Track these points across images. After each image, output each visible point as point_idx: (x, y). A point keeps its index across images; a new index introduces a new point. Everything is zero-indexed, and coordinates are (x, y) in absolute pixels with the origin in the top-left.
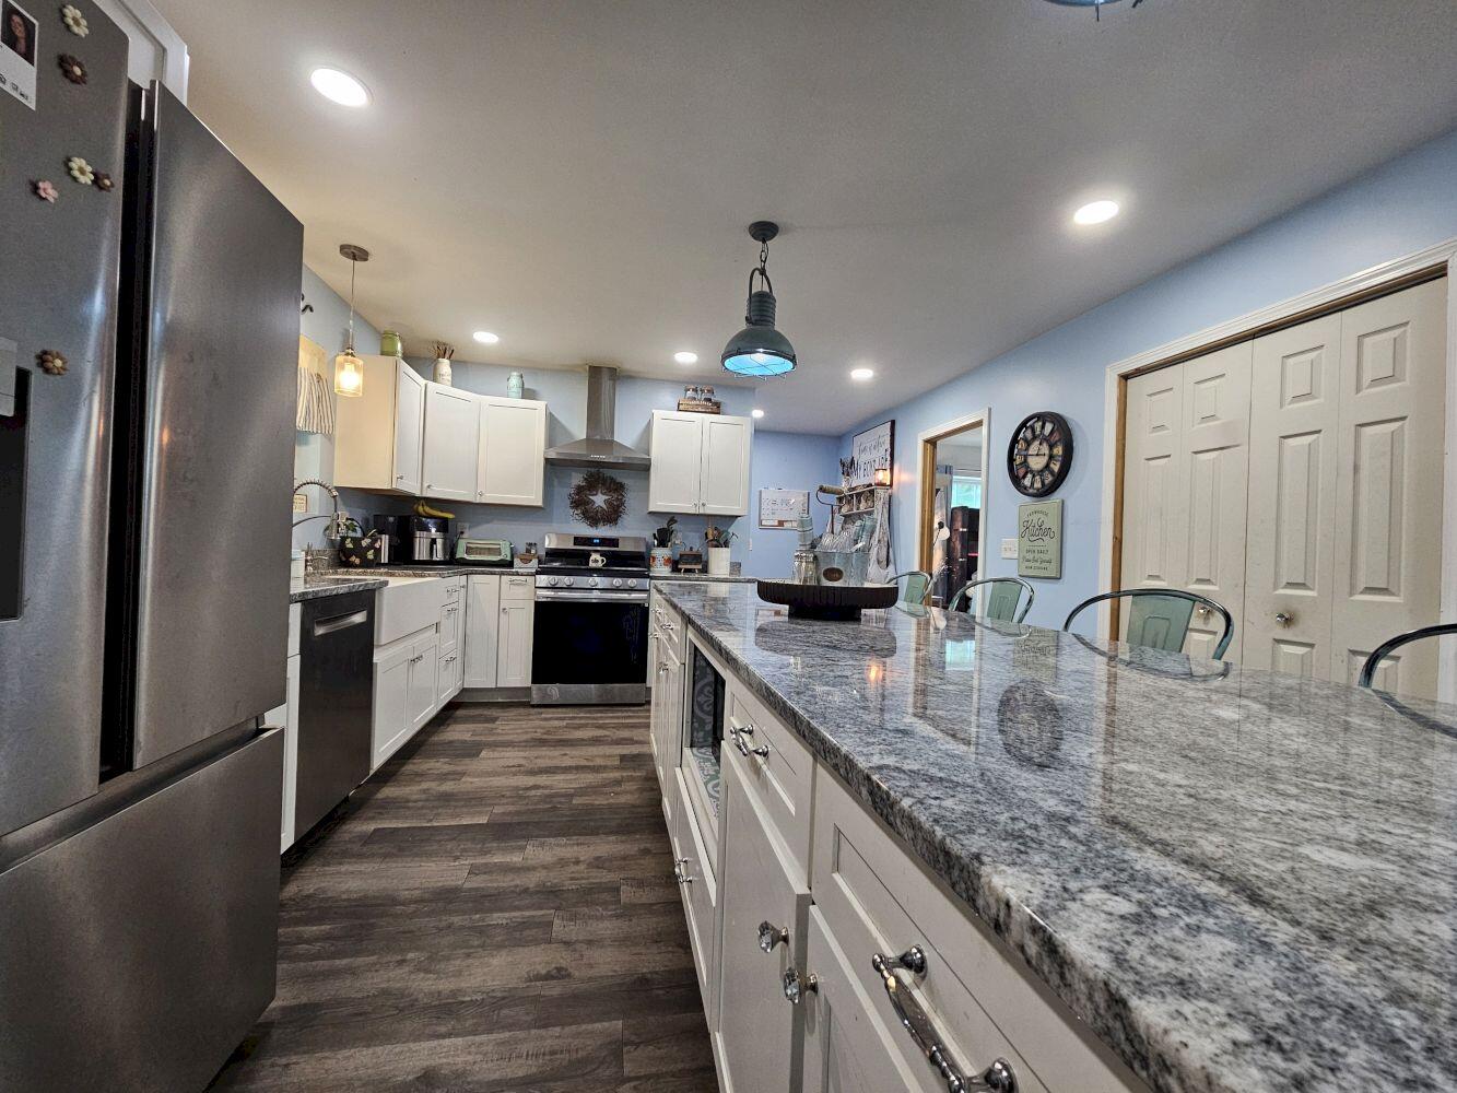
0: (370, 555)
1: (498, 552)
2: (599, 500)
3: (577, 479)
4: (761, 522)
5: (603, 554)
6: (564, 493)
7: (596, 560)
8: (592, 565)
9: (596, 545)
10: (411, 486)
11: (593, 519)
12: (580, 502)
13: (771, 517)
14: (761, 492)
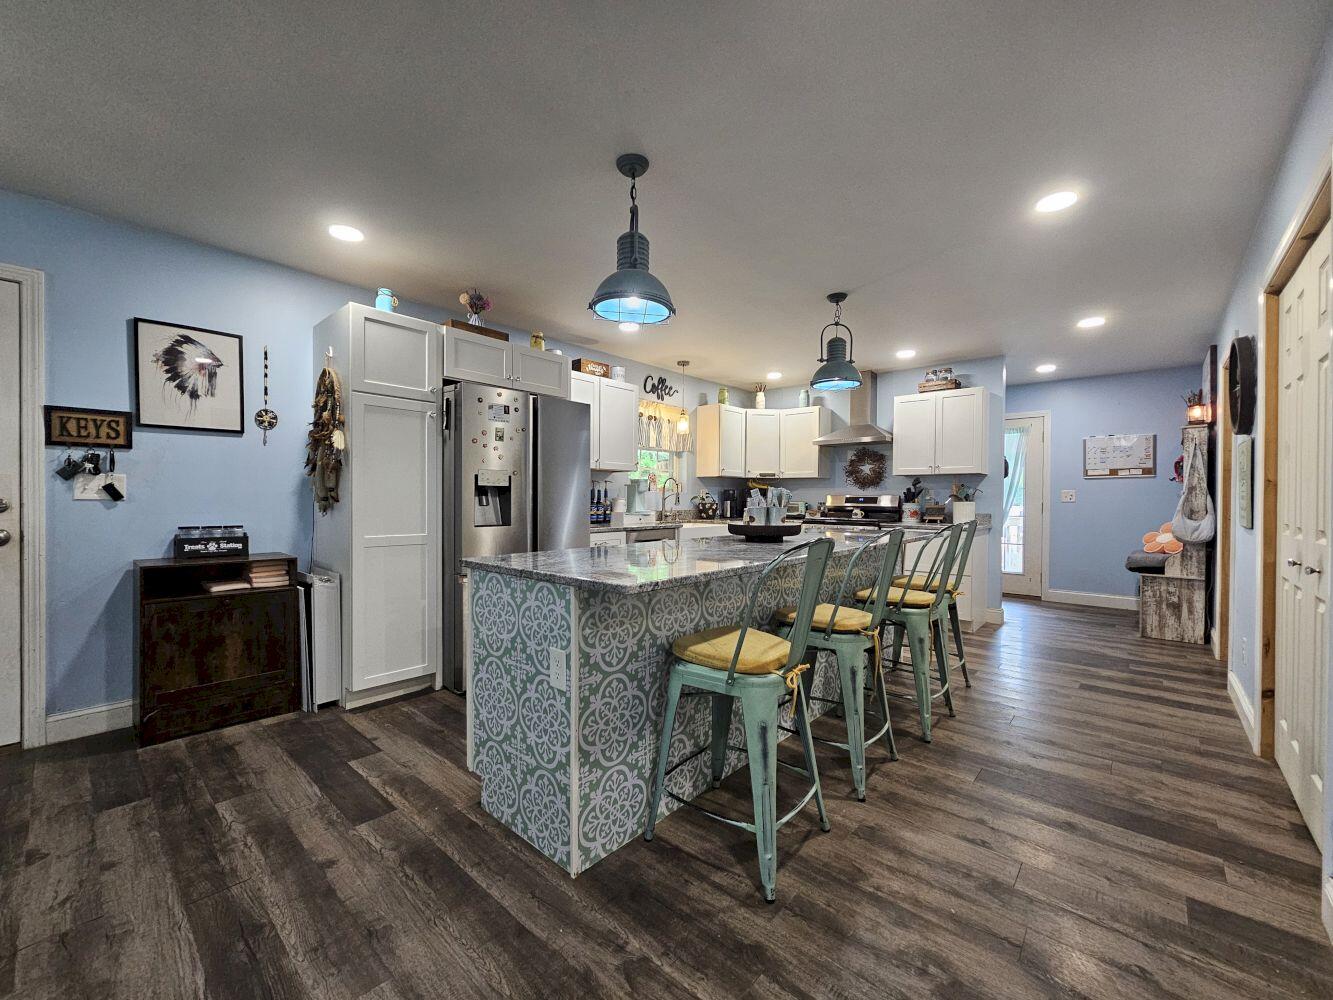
0: (710, 512)
1: (797, 509)
2: (867, 469)
3: (850, 455)
4: (1086, 472)
5: (862, 509)
6: (841, 466)
7: (858, 514)
8: (854, 518)
9: (861, 502)
10: (739, 473)
11: (863, 483)
12: (853, 472)
13: (1099, 465)
14: (1085, 441)
